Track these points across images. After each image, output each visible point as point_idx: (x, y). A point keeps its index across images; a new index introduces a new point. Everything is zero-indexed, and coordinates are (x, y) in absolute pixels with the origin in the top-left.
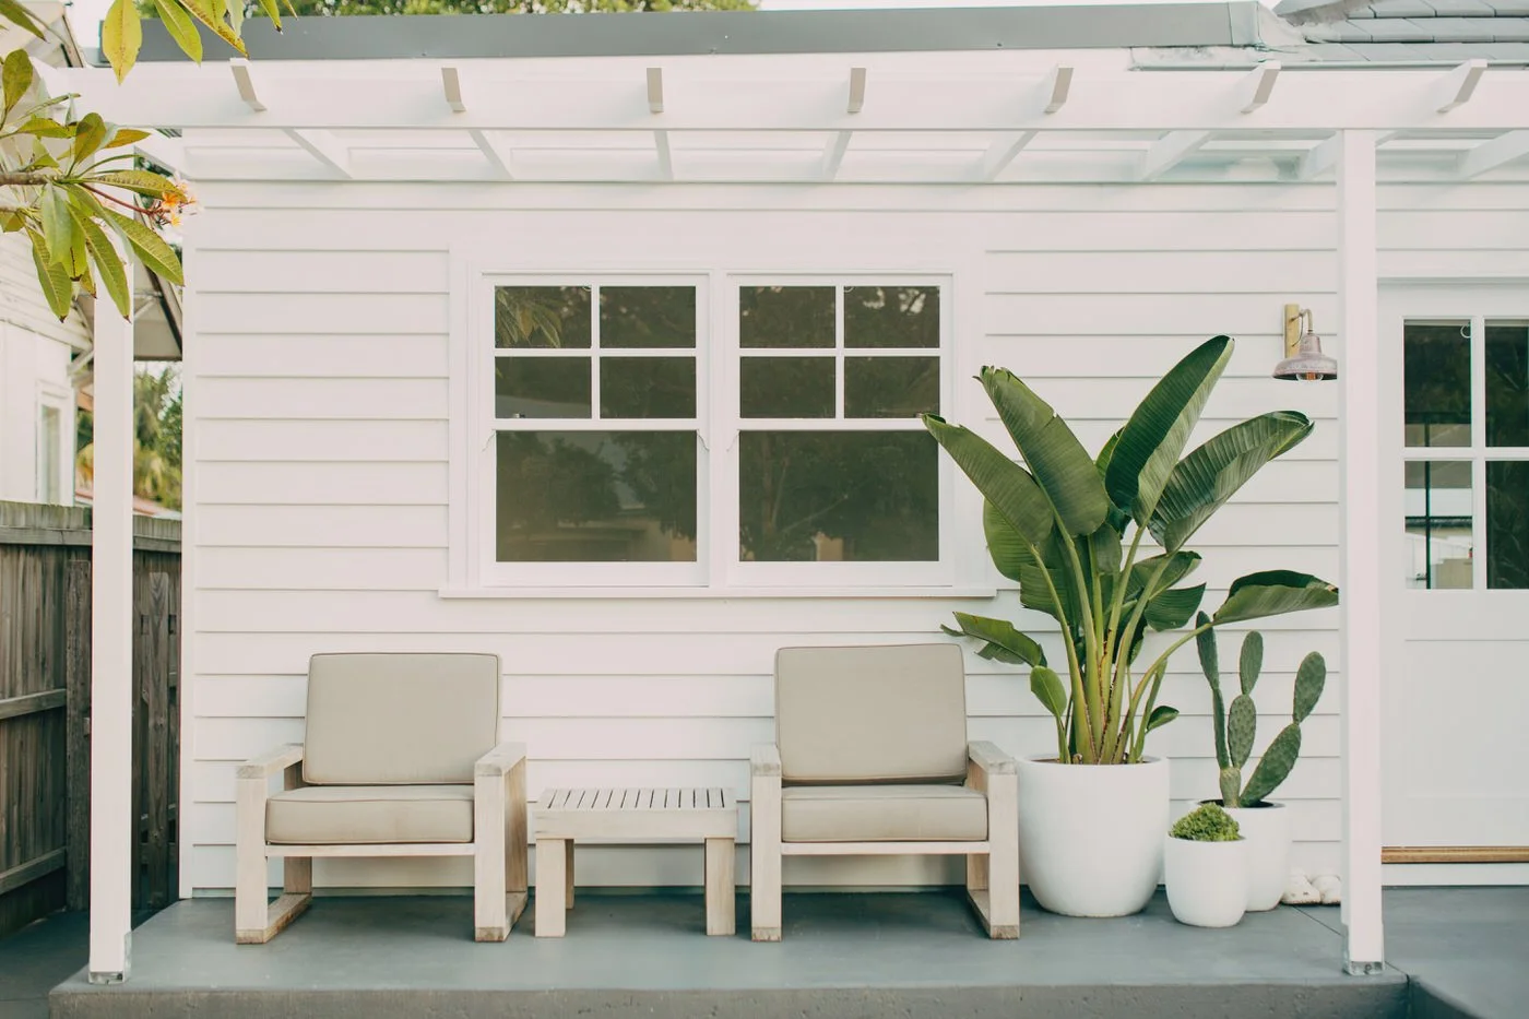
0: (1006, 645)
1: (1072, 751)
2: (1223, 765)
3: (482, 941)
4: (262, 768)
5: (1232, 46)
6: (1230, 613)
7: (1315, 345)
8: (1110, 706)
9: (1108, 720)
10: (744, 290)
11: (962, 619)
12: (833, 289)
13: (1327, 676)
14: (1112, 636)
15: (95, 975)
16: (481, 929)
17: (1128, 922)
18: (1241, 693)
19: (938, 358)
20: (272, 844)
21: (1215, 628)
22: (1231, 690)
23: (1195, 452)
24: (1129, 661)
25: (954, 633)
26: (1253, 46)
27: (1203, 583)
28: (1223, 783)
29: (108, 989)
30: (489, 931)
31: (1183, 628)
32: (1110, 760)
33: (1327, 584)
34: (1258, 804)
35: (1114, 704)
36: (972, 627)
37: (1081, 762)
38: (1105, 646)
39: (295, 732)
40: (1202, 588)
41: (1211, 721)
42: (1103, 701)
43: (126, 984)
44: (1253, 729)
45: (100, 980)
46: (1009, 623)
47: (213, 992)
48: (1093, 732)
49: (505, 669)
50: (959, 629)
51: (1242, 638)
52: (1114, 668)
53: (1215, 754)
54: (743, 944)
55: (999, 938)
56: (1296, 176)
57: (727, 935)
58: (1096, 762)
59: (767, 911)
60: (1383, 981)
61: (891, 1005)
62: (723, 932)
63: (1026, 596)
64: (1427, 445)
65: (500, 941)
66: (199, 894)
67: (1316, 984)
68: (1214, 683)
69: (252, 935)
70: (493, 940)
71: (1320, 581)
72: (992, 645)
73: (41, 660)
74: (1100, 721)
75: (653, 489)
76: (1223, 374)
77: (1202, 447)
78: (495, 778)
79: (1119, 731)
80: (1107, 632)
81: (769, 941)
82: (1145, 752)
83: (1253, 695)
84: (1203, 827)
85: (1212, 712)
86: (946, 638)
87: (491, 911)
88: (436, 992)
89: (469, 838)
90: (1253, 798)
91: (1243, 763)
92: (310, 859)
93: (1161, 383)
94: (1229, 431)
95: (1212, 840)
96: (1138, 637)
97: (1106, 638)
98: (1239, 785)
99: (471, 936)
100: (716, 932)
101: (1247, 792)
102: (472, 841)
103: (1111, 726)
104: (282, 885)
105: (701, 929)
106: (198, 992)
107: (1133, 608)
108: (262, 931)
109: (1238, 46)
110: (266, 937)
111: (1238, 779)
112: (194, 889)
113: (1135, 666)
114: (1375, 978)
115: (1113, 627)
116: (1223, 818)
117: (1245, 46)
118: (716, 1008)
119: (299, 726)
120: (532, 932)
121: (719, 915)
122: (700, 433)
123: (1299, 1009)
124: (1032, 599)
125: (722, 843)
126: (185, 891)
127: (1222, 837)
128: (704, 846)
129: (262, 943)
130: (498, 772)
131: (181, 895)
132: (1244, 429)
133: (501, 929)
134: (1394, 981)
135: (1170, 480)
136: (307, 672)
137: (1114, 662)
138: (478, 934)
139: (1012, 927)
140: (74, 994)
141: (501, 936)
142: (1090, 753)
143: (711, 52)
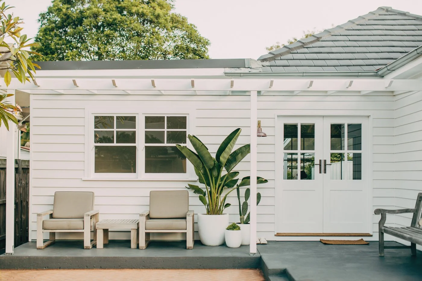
0: (197, 190)
1: (209, 213)
2: (241, 215)
3: (85, 249)
4: (42, 214)
5: (245, 68)
6: (242, 184)
7: (260, 130)
8: (216, 203)
9: (216, 206)
10: (146, 117)
11: (189, 185)
12: (164, 117)
13: (261, 198)
14: (217, 189)
15: (7, 253)
16: (86, 246)
17: (219, 247)
18: (245, 201)
19: (186, 131)
20: (44, 229)
21: (239, 187)
22: (243, 200)
23: (234, 152)
24: (220, 194)
25: (188, 188)
26: (250, 68)
27: (238, 178)
28: (241, 219)
29: (9, 256)
30: (87, 247)
31: (233, 187)
32: (217, 214)
33: (263, 179)
34: (247, 223)
35: (217, 203)
36: (192, 187)
37: (210, 214)
38: (215, 191)
39: (51, 208)
40: (238, 179)
41: (239, 207)
42: (215, 202)
43: (13, 255)
44: (247, 208)
45: (8, 254)
46: (198, 186)
47: (29, 257)
48: (213, 208)
49: (95, 195)
50: (189, 187)
51: (245, 189)
52: (217, 195)
53: (239, 213)
54: (137, 250)
55: (188, 249)
56: (260, 94)
57: (135, 248)
58: (213, 214)
59: (142, 243)
60: (256, 256)
61: (160, 260)
62: (134, 248)
63: (200, 181)
64: (292, 150)
65: (89, 249)
66: (33, 241)
67: (243, 257)
68: (239, 199)
69: (39, 247)
70: (88, 248)
71: (262, 178)
72: (195, 191)
73: (4, 192)
74: (214, 206)
75: (127, 158)
76: (240, 135)
77: (235, 151)
78: (88, 217)
79: (219, 208)
80: (216, 188)
81: (142, 249)
82: (223, 212)
83: (248, 201)
84: (232, 227)
85: (239, 205)
86: (187, 189)
87: (87, 243)
88: (72, 257)
89: (83, 228)
90: (246, 222)
91: (245, 215)
92: (55, 232)
93: (227, 137)
94: (241, 148)
95: (233, 230)
96: (222, 189)
97: (215, 190)
98: (244, 220)
99: (83, 248)
100: (133, 248)
101: (245, 221)
102: (84, 229)
103: (217, 207)
104: (49, 239)
105: (130, 247)
106: (26, 257)
107: (221, 183)
108: (42, 247)
109: (247, 68)
110: (43, 248)
111: (244, 218)
112: (32, 240)
113: (221, 195)
114: (255, 256)
115: (217, 187)
116: (236, 226)
117: (248, 68)
118: (126, 261)
119: (53, 206)
120: (96, 247)
121: (133, 245)
122: (136, 147)
123: (239, 262)
124: (201, 181)
125: (134, 230)
126: (30, 240)
127: (235, 229)
128: (130, 232)
129: (42, 249)
130: (89, 215)
131: (29, 241)
132: (244, 147)
133: (89, 247)
134: (258, 256)
135: (229, 157)
136: (54, 195)
137: (217, 194)
138: (85, 247)
139: (191, 247)
140: (2, 257)
141: (89, 248)
142: (212, 213)
143: (138, 69)
